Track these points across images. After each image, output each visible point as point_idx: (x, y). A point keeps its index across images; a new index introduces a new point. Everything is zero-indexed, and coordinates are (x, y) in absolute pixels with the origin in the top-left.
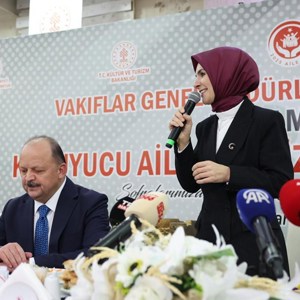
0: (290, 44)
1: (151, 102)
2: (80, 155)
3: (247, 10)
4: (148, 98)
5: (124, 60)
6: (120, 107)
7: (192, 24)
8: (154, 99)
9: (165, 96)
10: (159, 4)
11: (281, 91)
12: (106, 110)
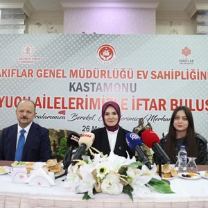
0: (106, 55)
1: (41, 74)
2: (4, 97)
3: (88, 37)
4: (40, 72)
5: (28, 53)
6: (25, 75)
7: (63, 39)
8: (43, 73)
9: (48, 72)
10: (38, 24)
11: (102, 74)
12: (18, 76)
